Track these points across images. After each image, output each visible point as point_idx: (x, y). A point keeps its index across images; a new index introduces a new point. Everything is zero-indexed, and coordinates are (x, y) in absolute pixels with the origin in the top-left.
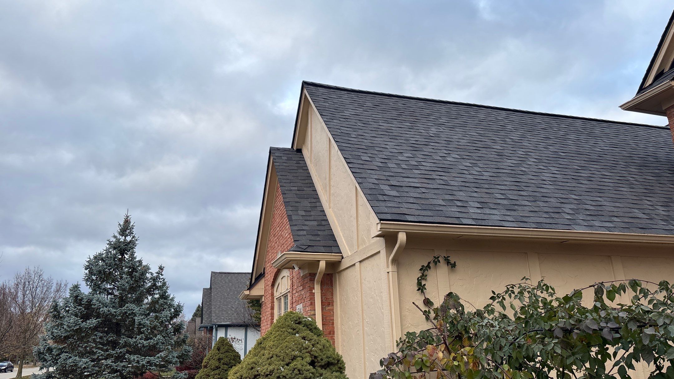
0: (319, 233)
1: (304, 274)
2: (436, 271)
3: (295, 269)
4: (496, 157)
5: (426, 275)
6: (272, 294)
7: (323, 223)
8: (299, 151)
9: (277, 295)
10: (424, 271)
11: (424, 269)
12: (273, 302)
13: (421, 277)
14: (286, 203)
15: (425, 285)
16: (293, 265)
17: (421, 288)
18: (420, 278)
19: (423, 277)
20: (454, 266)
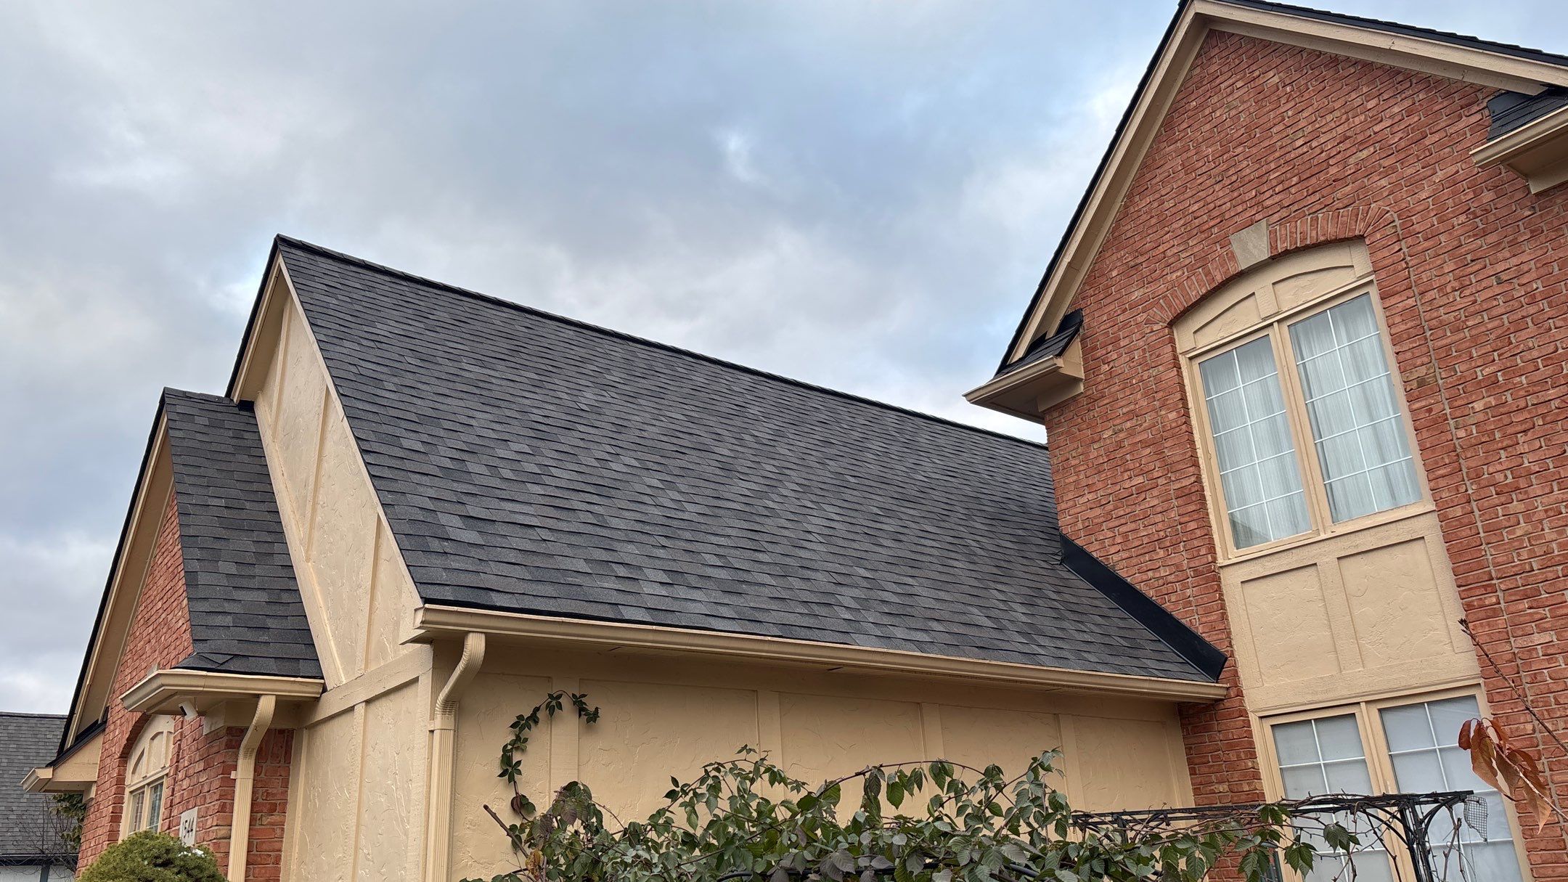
0: (270, 623)
1: (213, 729)
2: (551, 728)
3: (185, 714)
4: (718, 472)
5: (526, 740)
6: (120, 781)
7: (285, 597)
8: (247, 406)
9: (133, 781)
10: (522, 729)
11: (522, 725)
12: (119, 802)
13: (513, 743)
14: (187, 540)
15: (519, 763)
16: (180, 705)
17: (509, 770)
18: (509, 747)
19: (519, 743)
20: (593, 717)
